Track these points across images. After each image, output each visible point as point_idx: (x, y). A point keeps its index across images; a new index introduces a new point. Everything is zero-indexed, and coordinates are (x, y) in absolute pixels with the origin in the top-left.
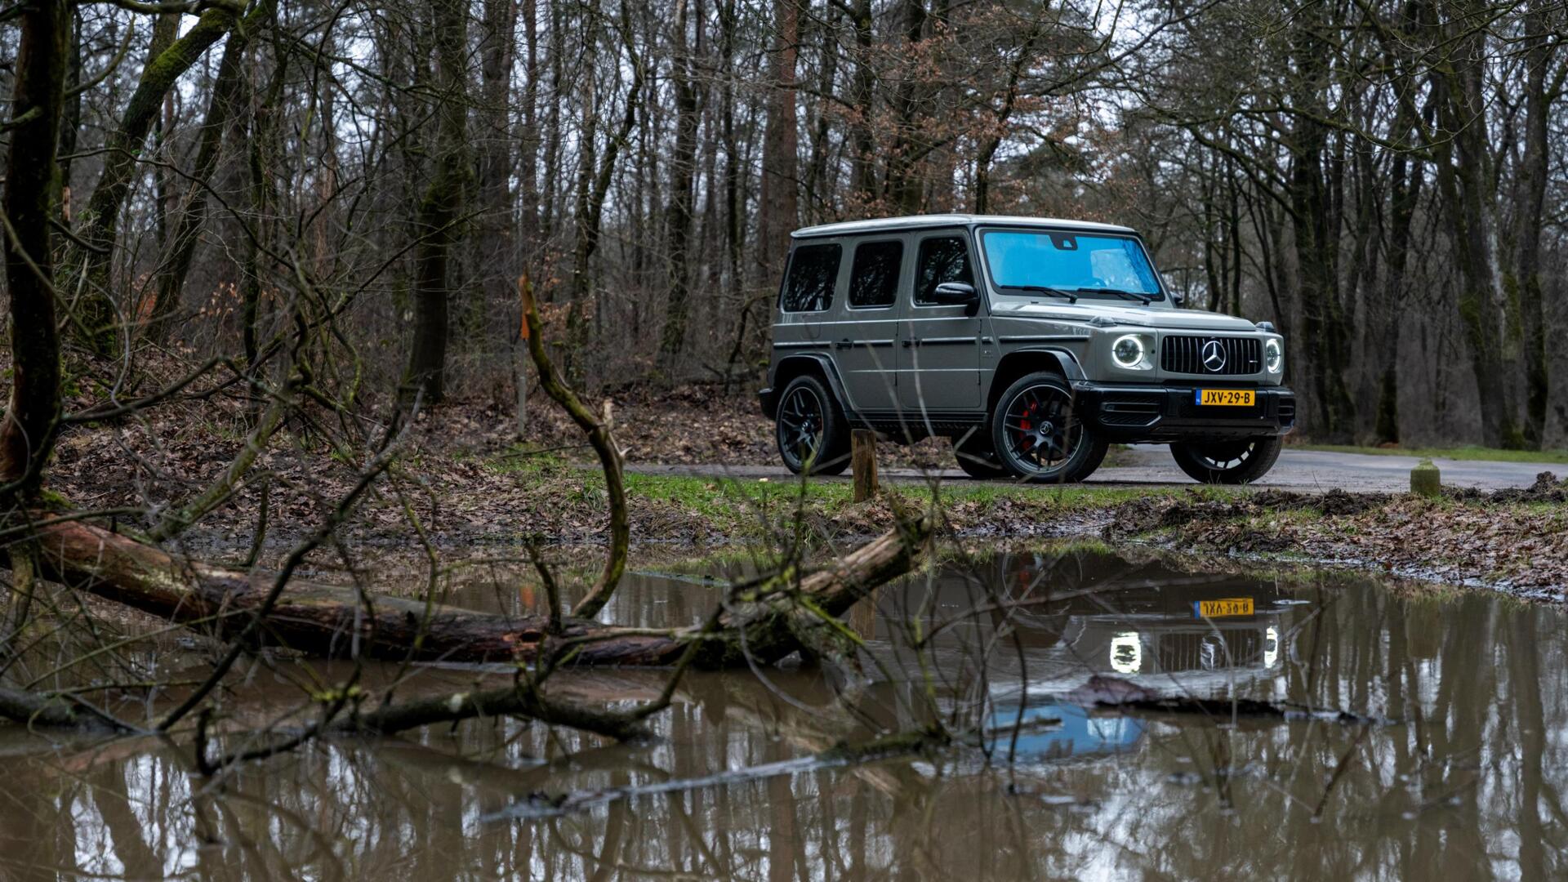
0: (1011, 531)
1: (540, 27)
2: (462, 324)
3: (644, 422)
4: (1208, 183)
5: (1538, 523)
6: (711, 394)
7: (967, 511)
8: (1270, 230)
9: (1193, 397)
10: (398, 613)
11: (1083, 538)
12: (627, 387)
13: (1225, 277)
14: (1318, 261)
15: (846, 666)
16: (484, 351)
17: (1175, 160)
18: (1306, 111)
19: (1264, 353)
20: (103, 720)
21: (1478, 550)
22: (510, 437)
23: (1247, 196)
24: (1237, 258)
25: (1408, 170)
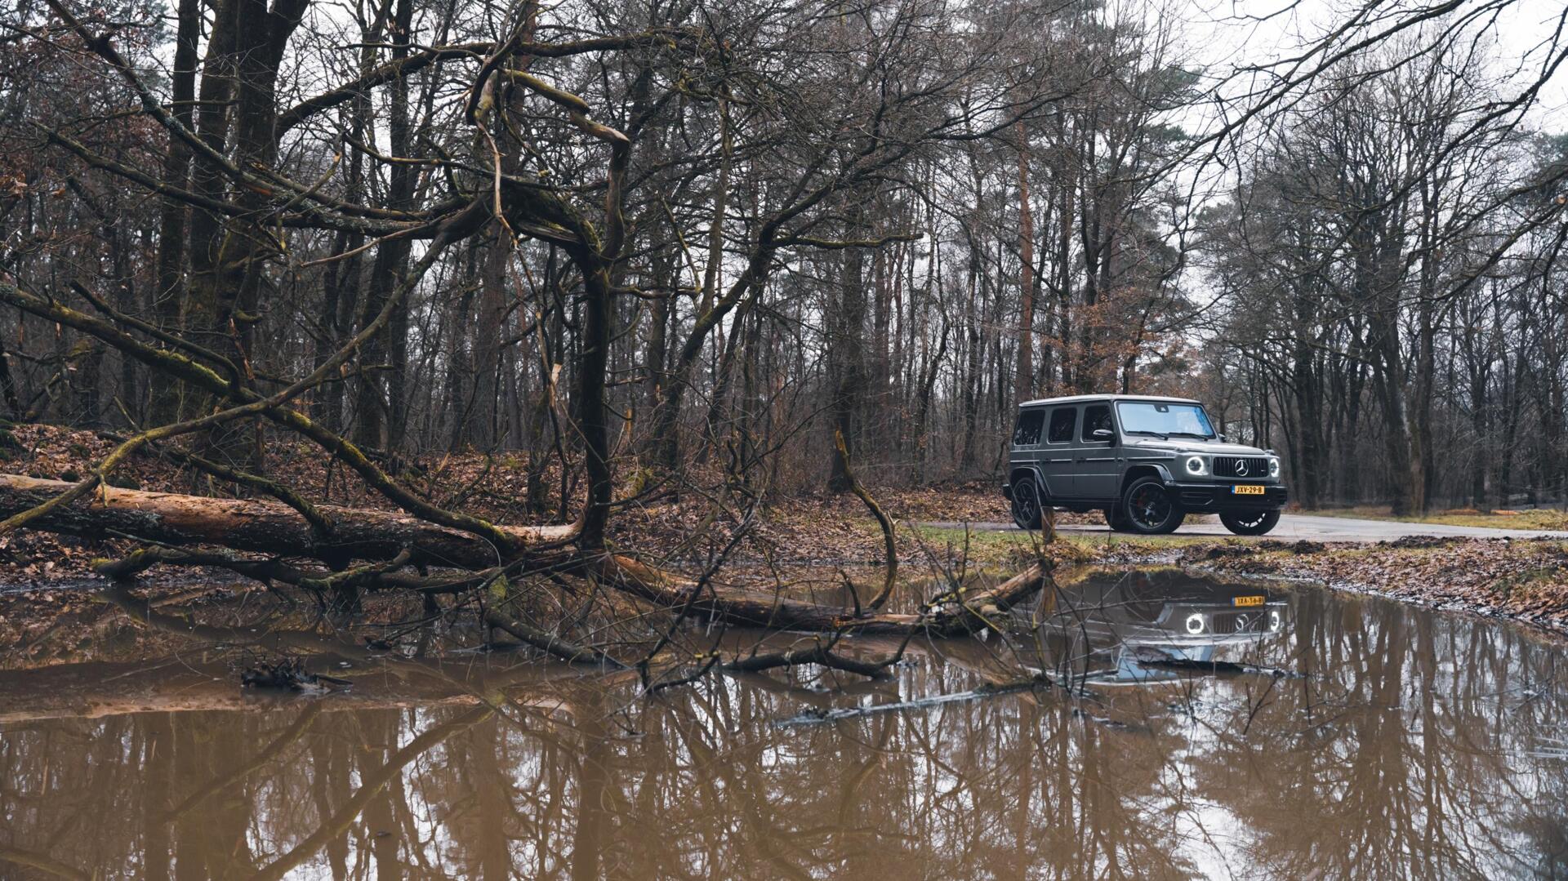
0: (1127, 561)
4: (1252, 376)
5: (1413, 560)
6: (985, 486)
7: (1104, 549)
8: (1285, 400)
9: (1230, 489)
11: (1165, 564)
14: (1311, 416)
17: (1234, 365)
18: (1303, 339)
19: (1270, 466)
21: (1379, 574)
23: (1272, 383)
24: (1268, 415)
25: (1359, 369)
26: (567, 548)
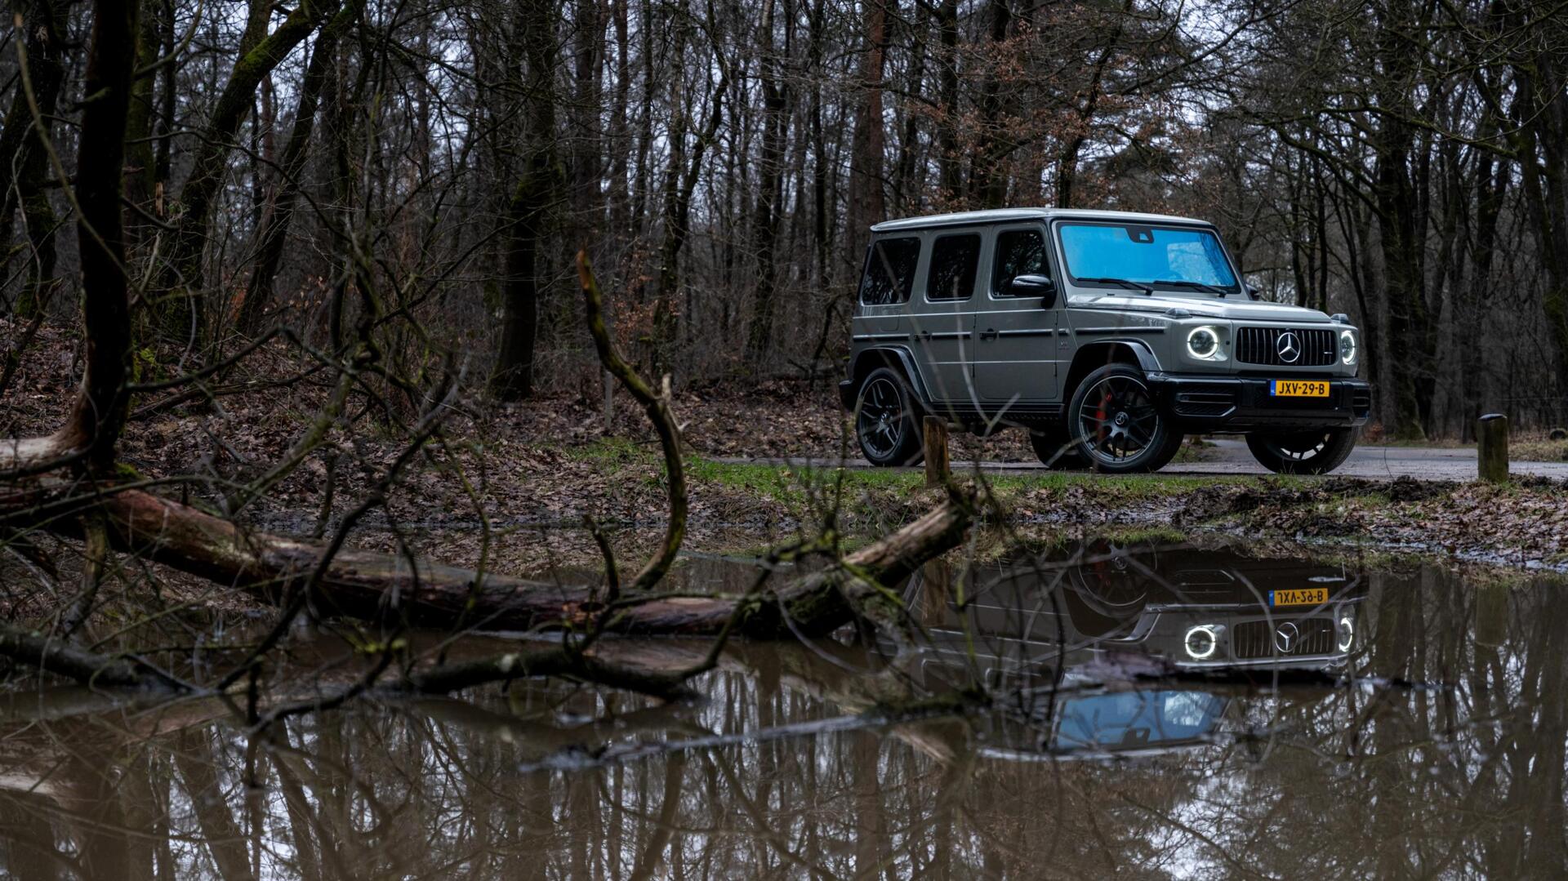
0: (1082, 519)
1: (631, 29)
2: (551, 320)
3: (728, 416)
4: (1295, 183)
6: (795, 389)
7: (1039, 498)
8: (1357, 230)
9: (1267, 387)
10: (460, 583)
11: (1155, 526)
12: (714, 382)
13: (1312, 278)
14: (1405, 260)
15: (897, 635)
16: (572, 346)
17: (1262, 161)
18: (1391, 110)
19: (1339, 345)
20: (164, 680)
21: (1542, 534)
22: (597, 431)
23: (1334, 197)
24: (1324, 258)
25: (1494, 169)
26: (46, 481)
